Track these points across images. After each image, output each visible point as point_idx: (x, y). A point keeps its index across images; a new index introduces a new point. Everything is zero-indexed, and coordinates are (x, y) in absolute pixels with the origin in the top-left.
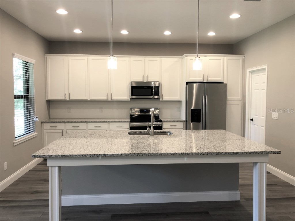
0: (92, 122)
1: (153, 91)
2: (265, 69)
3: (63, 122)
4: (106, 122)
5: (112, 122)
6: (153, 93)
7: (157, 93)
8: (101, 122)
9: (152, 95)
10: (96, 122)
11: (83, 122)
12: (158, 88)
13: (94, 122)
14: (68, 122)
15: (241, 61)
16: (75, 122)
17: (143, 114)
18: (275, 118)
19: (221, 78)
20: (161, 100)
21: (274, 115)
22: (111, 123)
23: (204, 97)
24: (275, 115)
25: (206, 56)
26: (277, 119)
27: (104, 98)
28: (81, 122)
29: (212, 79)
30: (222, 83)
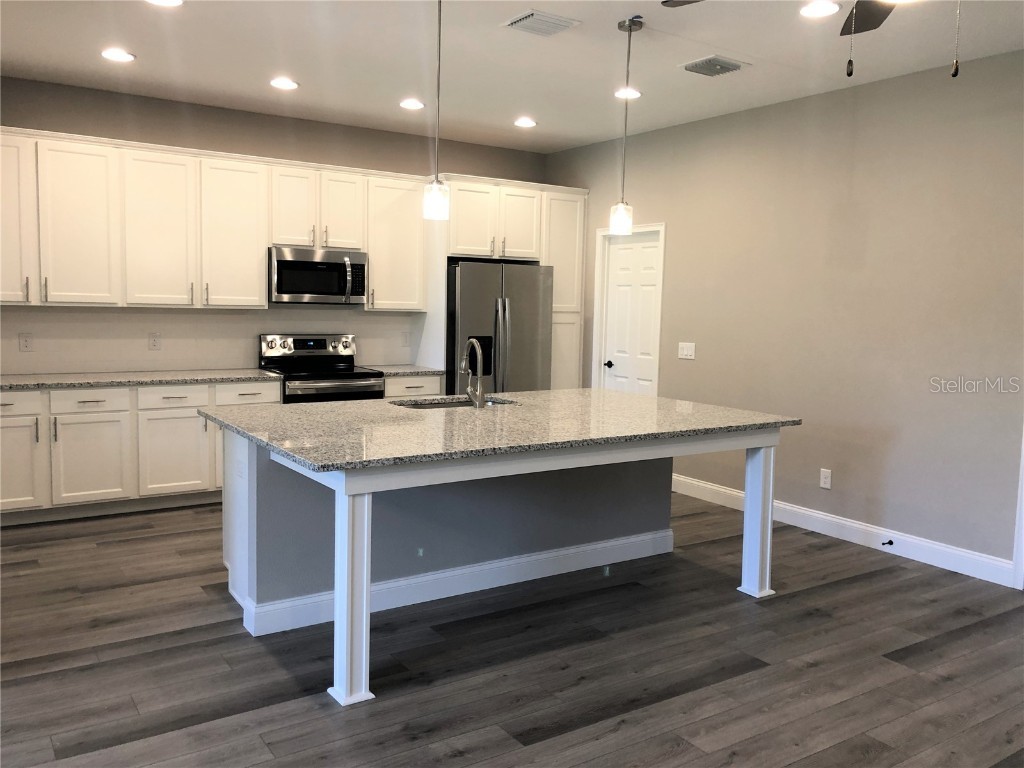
0: (152, 383)
1: (349, 278)
2: (657, 233)
3: (39, 387)
4: (204, 382)
5: (223, 381)
6: (349, 285)
7: (359, 287)
8: (185, 382)
9: (342, 292)
10: (168, 383)
11: (120, 384)
12: (359, 270)
13: (161, 383)
14: (59, 386)
15: (579, 206)
16: (90, 386)
17: (303, 352)
18: (689, 357)
19: (534, 251)
20: (366, 309)
21: (683, 348)
22: (219, 387)
23: (500, 301)
24: (687, 349)
25: (497, 185)
26: (693, 357)
27: (179, 298)
28: (111, 385)
29: (513, 252)
30: (535, 263)
